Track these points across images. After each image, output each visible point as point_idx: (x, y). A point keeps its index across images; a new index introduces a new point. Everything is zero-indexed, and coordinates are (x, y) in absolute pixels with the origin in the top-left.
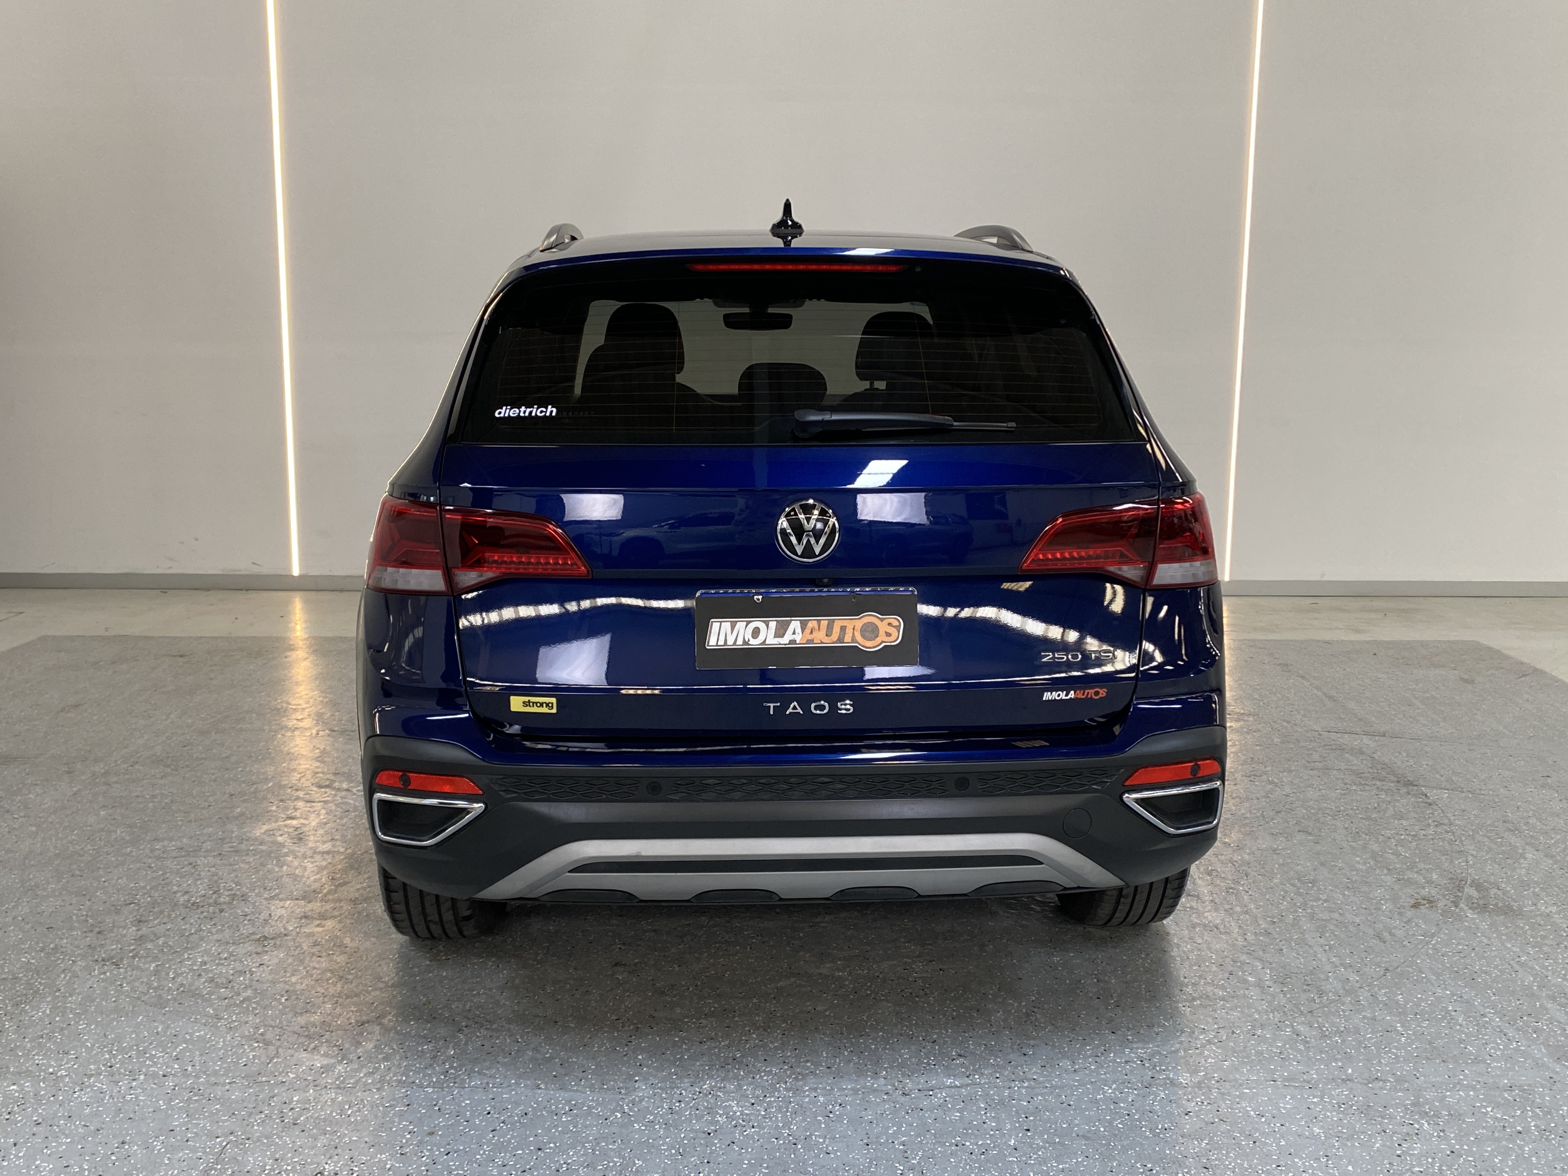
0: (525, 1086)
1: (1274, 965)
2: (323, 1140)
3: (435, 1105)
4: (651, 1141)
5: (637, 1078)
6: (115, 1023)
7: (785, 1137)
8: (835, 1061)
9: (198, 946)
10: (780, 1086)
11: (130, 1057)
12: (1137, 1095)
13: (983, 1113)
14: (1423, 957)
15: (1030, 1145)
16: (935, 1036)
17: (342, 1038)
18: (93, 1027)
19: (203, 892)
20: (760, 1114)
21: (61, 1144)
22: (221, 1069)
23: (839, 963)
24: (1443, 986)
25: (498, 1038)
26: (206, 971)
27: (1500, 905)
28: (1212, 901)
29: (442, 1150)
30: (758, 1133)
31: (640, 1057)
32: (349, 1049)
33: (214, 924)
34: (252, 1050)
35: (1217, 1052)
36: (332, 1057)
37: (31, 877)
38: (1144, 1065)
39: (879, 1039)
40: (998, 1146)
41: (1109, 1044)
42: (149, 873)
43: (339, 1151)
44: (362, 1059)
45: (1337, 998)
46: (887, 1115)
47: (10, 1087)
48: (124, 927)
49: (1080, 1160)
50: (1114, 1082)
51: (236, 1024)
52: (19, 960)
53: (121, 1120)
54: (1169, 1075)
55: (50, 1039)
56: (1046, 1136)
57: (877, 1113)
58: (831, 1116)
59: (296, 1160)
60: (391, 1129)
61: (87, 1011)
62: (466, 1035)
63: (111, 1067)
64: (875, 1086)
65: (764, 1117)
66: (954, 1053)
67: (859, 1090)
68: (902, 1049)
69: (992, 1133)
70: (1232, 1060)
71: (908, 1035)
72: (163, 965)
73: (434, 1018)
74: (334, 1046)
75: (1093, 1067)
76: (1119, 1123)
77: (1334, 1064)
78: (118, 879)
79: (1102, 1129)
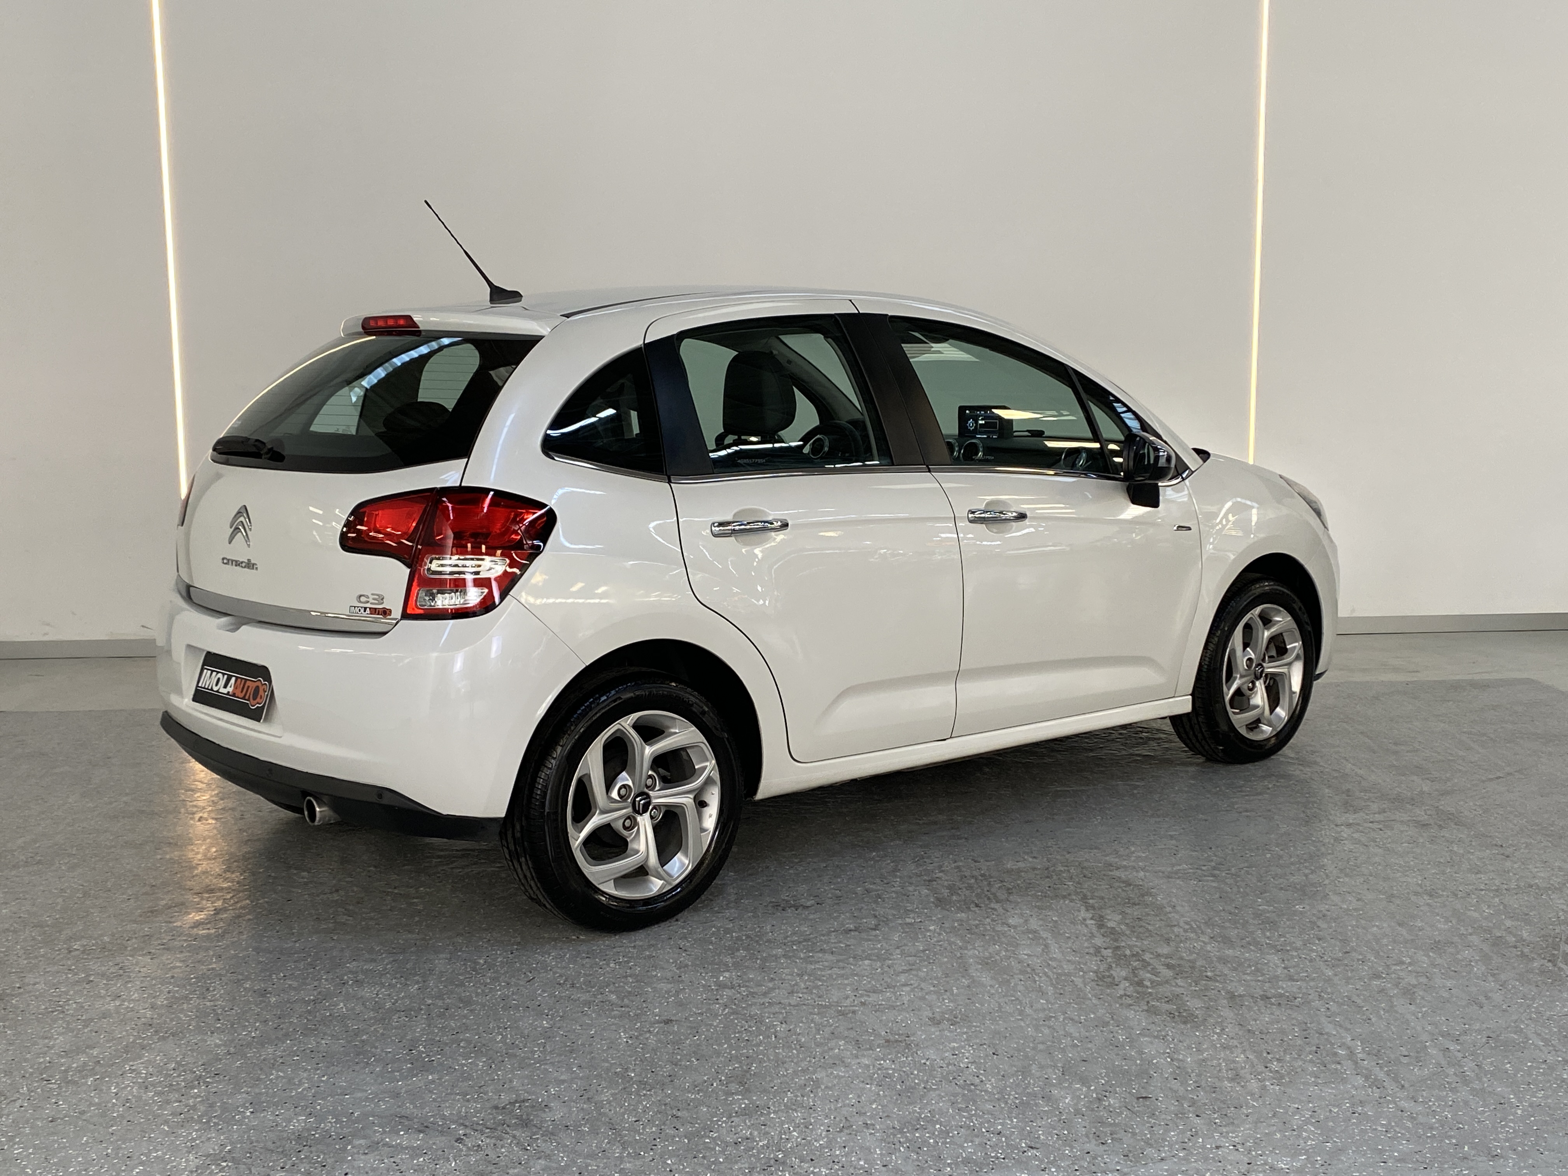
1: (1364, 1036)
6: (56, 1145)
8: (891, 1157)
14: (1526, 1022)
16: (999, 1127)
17: (324, 1154)
23: (878, 1050)
24: (1554, 1052)
26: (154, 1085)
28: (1285, 968)
33: (156, 1031)
35: (1317, 1133)
38: (1237, 1150)
39: (936, 1133)
41: (1196, 1128)
51: (197, 1142)
66: (1023, 1145)
68: (965, 1142)
70: (1335, 1142)
71: (969, 1127)
73: (427, 1127)
74: (314, 1164)
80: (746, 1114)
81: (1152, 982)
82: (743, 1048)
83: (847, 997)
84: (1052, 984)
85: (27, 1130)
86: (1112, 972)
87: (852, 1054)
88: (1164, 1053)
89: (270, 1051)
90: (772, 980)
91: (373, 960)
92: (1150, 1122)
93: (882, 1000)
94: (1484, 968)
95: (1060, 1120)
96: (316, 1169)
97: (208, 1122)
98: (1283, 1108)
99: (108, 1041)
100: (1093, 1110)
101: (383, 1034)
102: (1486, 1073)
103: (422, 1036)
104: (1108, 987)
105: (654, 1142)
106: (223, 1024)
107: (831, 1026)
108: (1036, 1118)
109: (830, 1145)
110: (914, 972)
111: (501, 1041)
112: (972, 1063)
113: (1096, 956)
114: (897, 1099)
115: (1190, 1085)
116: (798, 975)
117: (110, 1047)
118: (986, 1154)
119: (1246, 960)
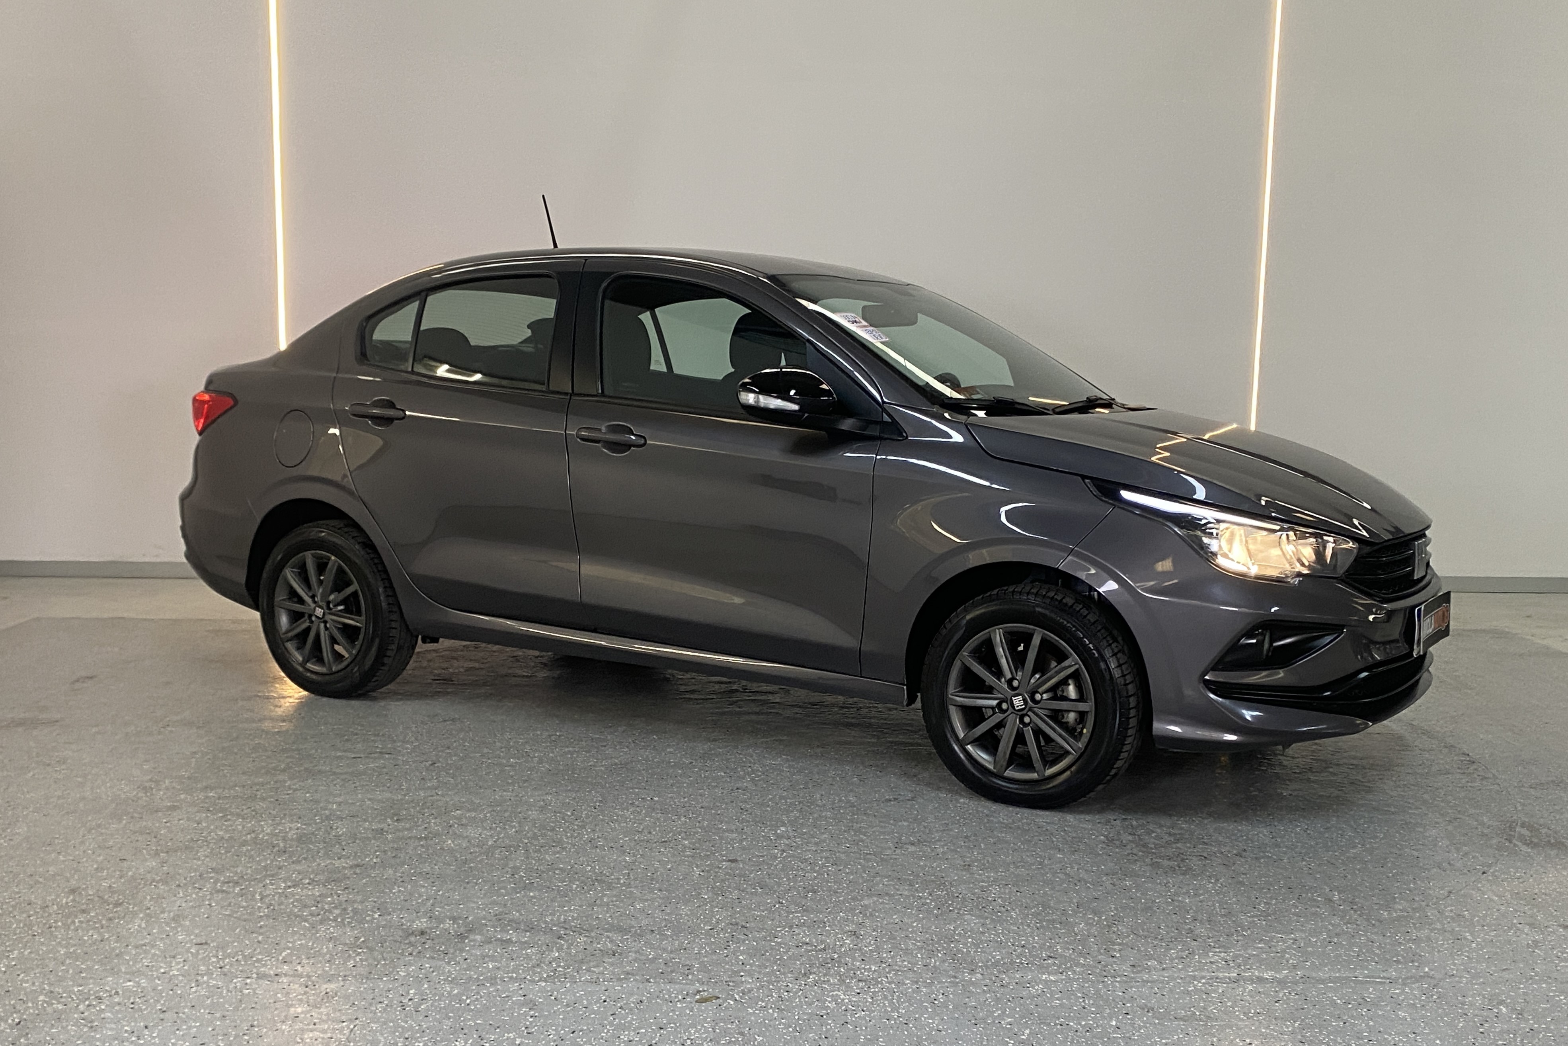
0: (635, 980)
2: (449, 1023)
3: (551, 995)
4: (767, 1021)
5: (742, 974)
6: (213, 934)
7: (895, 1019)
9: (277, 874)
10: (882, 980)
11: (237, 960)
12: (1228, 987)
13: (1081, 1000)
14: (1484, 883)
15: (1132, 1025)
16: (1023, 942)
18: (192, 937)
19: (269, 831)
20: (867, 1001)
21: (190, 1028)
22: (331, 969)
24: (1507, 906)
25: (598, 943)
27: (1553, 841)
28: (1272, 838)
29: (567, 1029)
30: (869, 1016)
31: (741, 957)
32: (453, 954)
33: (290, 857)
34: (359, 954)
36: (438, 959)
37: (90, 818)
39: (969, 945)
41: (1193, 949)
42: (209, 815)
43: (466, 1031)
44: (469, 961)
45: (1406, 914)
46: (990, 1002)
47: (126, 982)
48: (199, 859)
49: (1181, 1036)
50: (1203, 977)
52: (101, 885)
53: (244, 1009)
54: (1254, 973)
55: (153, 946)
56: (1145, 1019)
57: (979, 1001)
58: (936, 1002)
59: (426, 1038)
60: (512, 1014)
61: (181, 925)
62: (567, 941)
63: (221, 968)
64: (973, 979)
65: (872, 1004)
67: (958, 983)
69: (1093, 1016)
71: (997, 942)
72: (246, 888)
73: (533, 928)
75: (1180, 966)
76: (1214, 1009)
77: (1410, 964)
78: (180, 820)
79: (1198, 1013)
80: (805, 926)
81: (1155, 845)
82: (800, 882)
83: (890, 848)
84: (1067, 844)
85: (187, 923)
86: (1121, 837)
87: (895, 888)
88: (1166, 895)
89: (391, 871)
90: (823, 833)
91: (474, 810)
92: (1153, 943)
93: (920, 851)
94: (1448, 843)
95: (1075, 939)
96: (439, 955)
97: (343, 920)
98: (1269, 937)
99: (249, 862)
100: (1104, 933)
101: (487, 863)
102: (1447, 917)
103: (521, 865)
104: (1117, 847)
105: (728, 944)
106: (347, 853)
107: (875, 868)
108: (1054, 938)
109: (878, 949)
110: (946, 832)
111: (590, 871)
112: (999, 898)
113: (1106, 825)
114: (934, 920)
115: (1188, 919)
116: (845, 831)
117: (251, 867)
118: (1012, 960)
119: (1238, 830)
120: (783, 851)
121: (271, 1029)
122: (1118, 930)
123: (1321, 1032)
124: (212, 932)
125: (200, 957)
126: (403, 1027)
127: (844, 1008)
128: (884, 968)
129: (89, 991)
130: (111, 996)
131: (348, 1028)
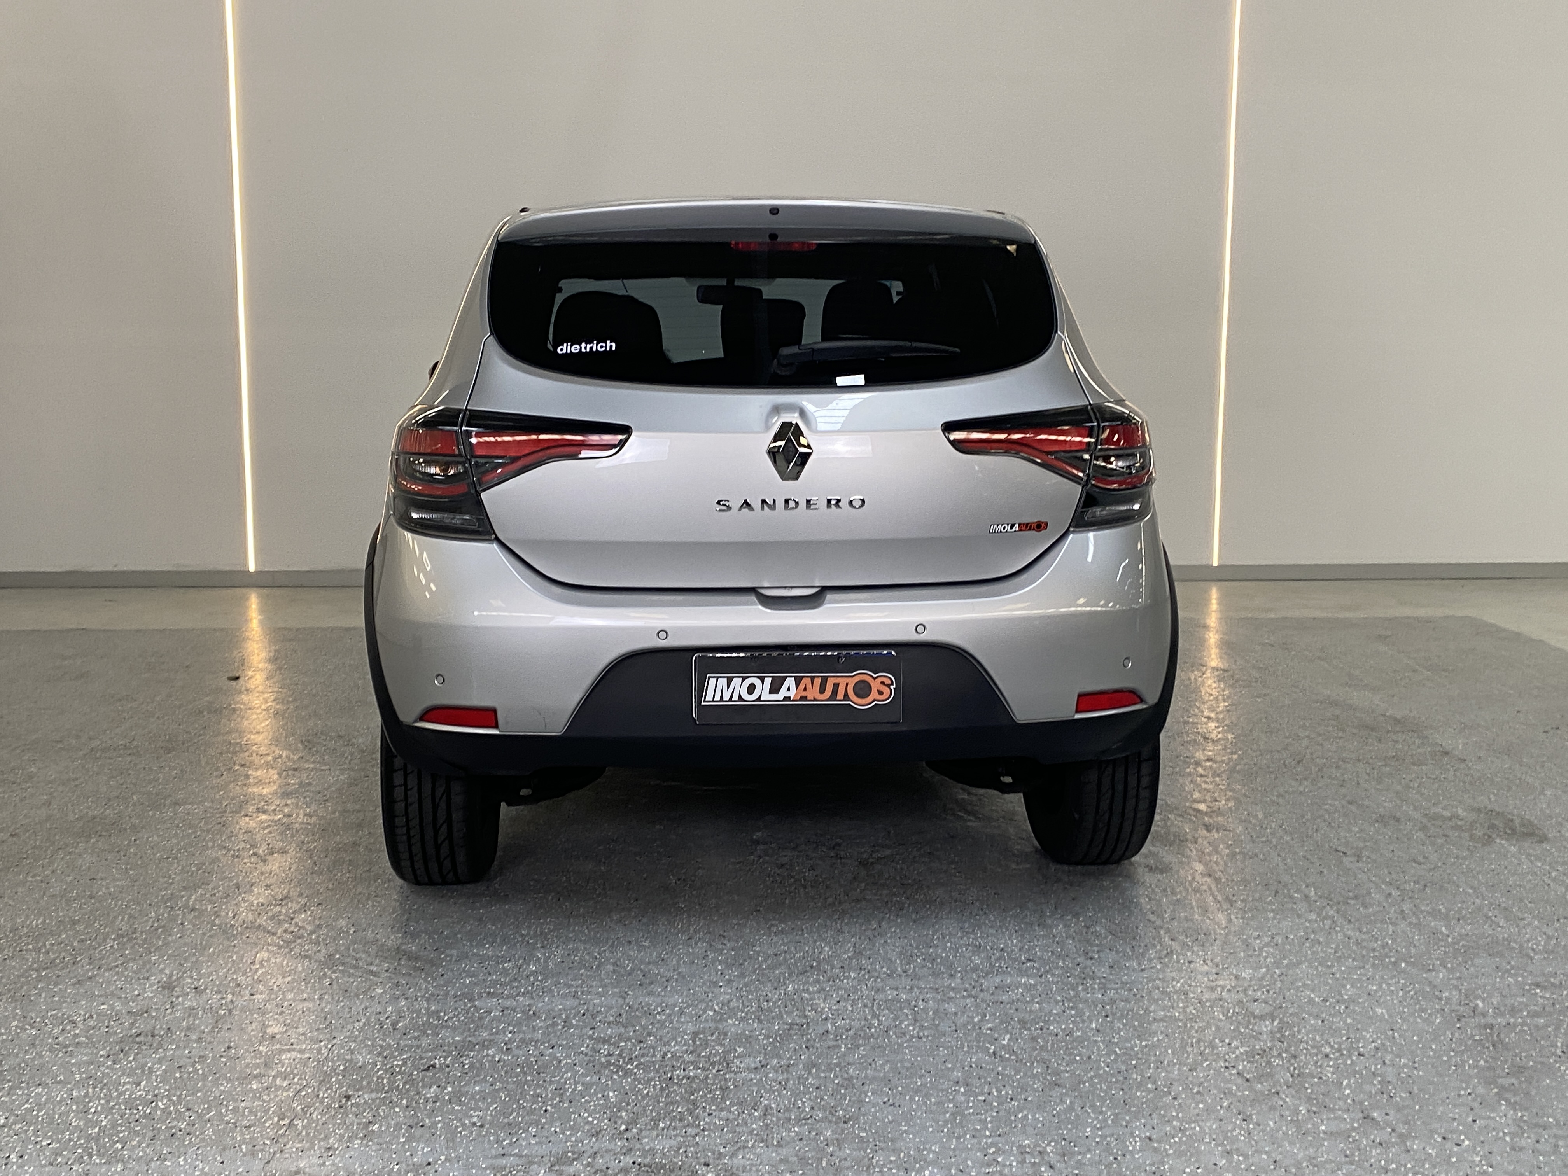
1: (1317, 884)
2: (425, 1041)
15: (1112, 1028)
20: (847, 1009)
25: (576, 956)
27: (1526, 831)
29: (546, 1045)
31: (719, 967)
32: (430, 969)
34: (334, 972)
36: (414, 975)
37: (57, 837)
40: (1081, 1028)
41: (1171, 948)
44: (445, 976)
46: (970, 1007)
47: (100, 1005)
51: (310, 952)
55: (126, 969)
56: (1125, 1021)
60: (491, 1029)
62: (543, 954)
63: (196, 988)
64: (953, 984)
65: (852, 1011)
67: (937, 989)
69: (1073, 1019)
73: (508, 942)
75: (1159, 967)
77: (1389, 960)
79: (1177, 1014)
87: (872, 892)
95: (1054, 941)
96: (416, 971)
102: (1423, 911)
108: (1033, 940)
120: (760, 857)
121: (247, 1051)
122: (1096, 931)
123: (1299, 1032)
124: (185, 952)
125: (175, 978)
126: (381, 1046)
127: (824, 1016)
128: (864, 975)
129: (63, 1015)
130: (85, 1020)
131: (326, 1047)
